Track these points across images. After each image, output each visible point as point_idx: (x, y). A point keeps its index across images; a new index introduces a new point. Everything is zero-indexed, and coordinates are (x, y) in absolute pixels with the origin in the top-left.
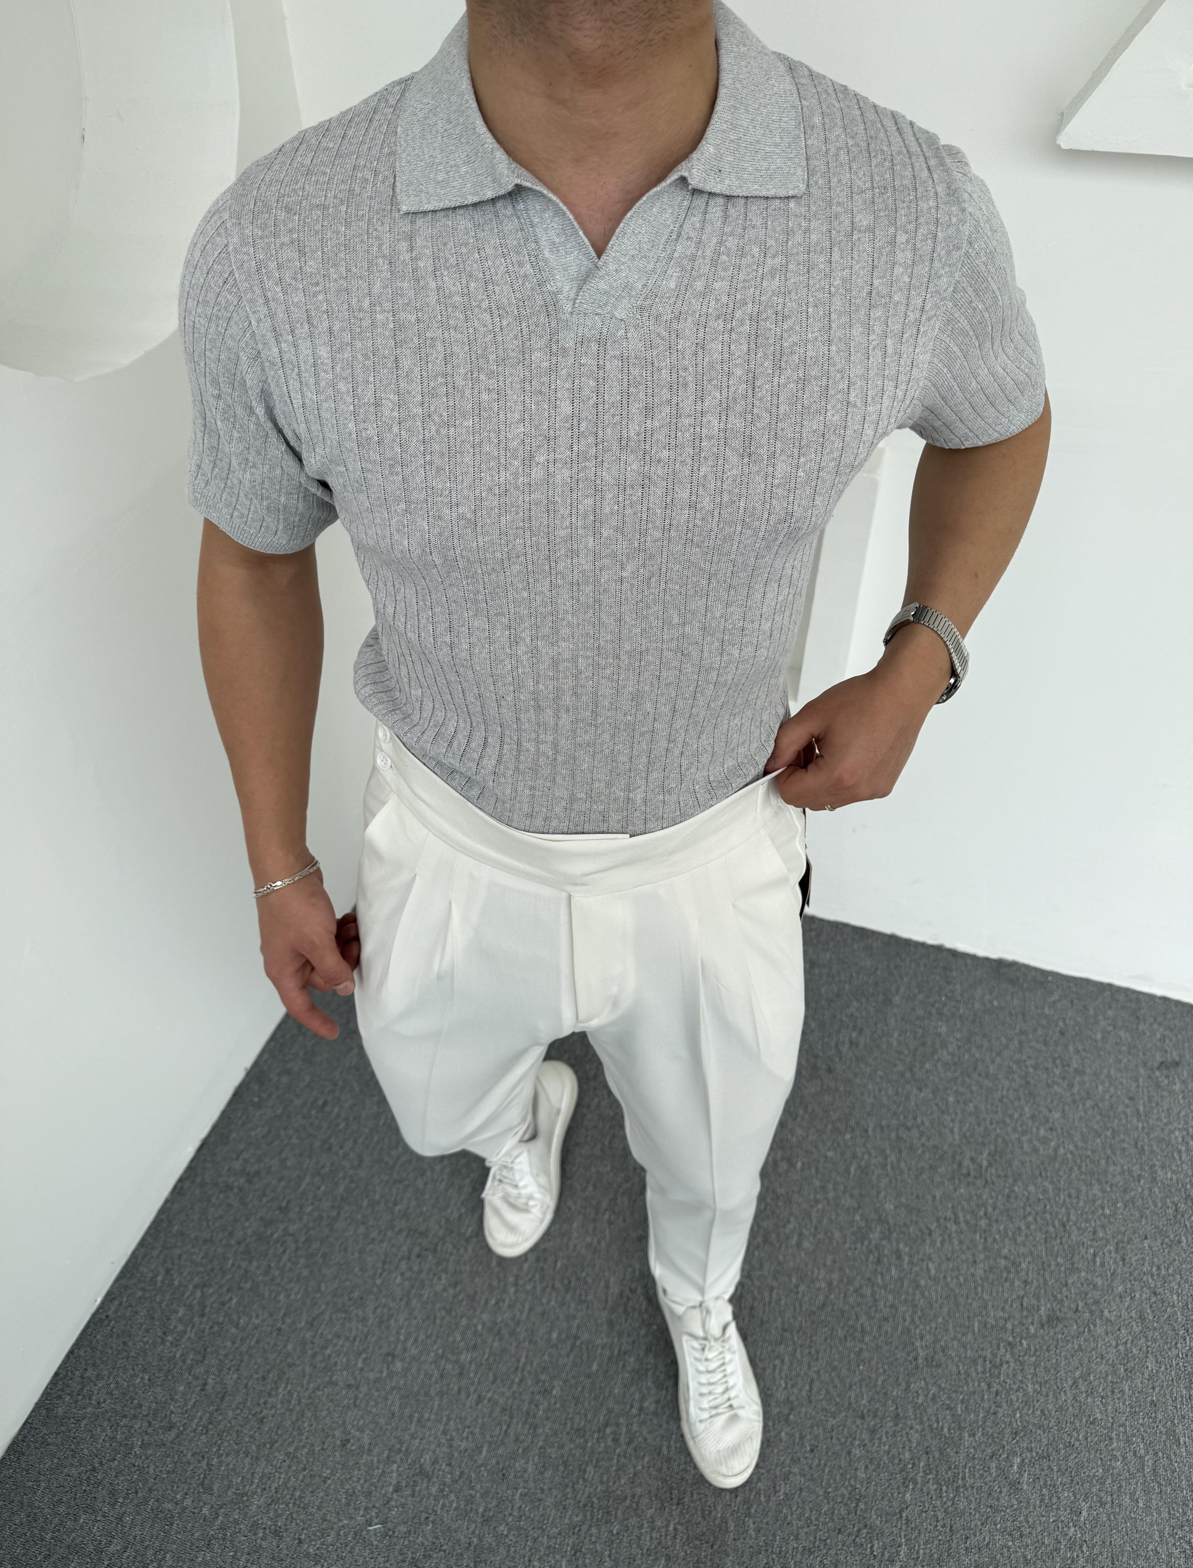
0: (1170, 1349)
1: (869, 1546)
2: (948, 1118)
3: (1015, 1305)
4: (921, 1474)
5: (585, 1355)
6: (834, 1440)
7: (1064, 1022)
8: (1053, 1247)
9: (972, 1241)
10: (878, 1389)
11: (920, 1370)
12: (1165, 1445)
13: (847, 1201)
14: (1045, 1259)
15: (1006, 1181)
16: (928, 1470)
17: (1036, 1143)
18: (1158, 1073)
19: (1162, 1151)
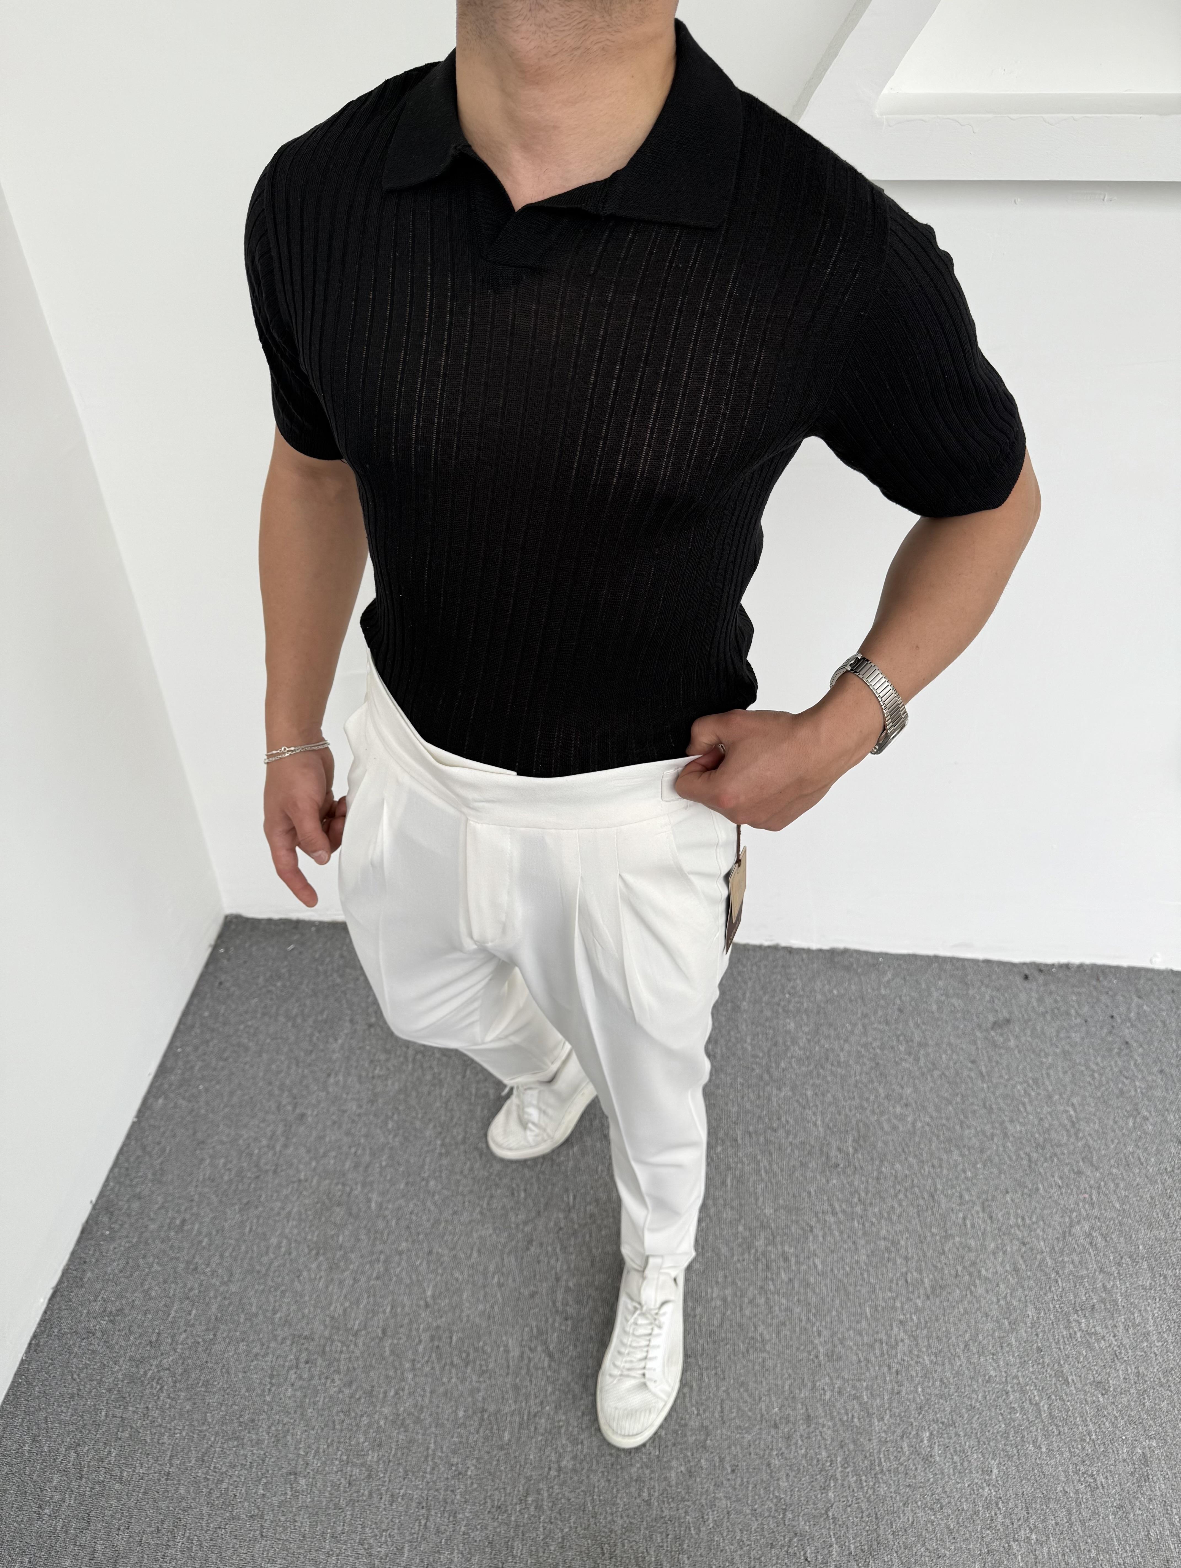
0: (1045, 1294)
1: (802, 1553)
2: (810, 1113)
3: (900, 1283)
4: (840, 1469)
5: (495, 1427)
6: (752, 1455)
7: (901, 999)
8: (926, 1218)
9: (852, 1228)
10: (786, 1394)
11: (822, 1366)
12: (1057, 1387)
13: (728, 1214)
14: (920, 1232)
15: (873, 1164)
16: (846, 1462)
17: (894, 1121)
18: (993, 1033)
19: (1009, 1106)
